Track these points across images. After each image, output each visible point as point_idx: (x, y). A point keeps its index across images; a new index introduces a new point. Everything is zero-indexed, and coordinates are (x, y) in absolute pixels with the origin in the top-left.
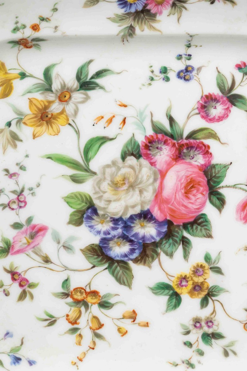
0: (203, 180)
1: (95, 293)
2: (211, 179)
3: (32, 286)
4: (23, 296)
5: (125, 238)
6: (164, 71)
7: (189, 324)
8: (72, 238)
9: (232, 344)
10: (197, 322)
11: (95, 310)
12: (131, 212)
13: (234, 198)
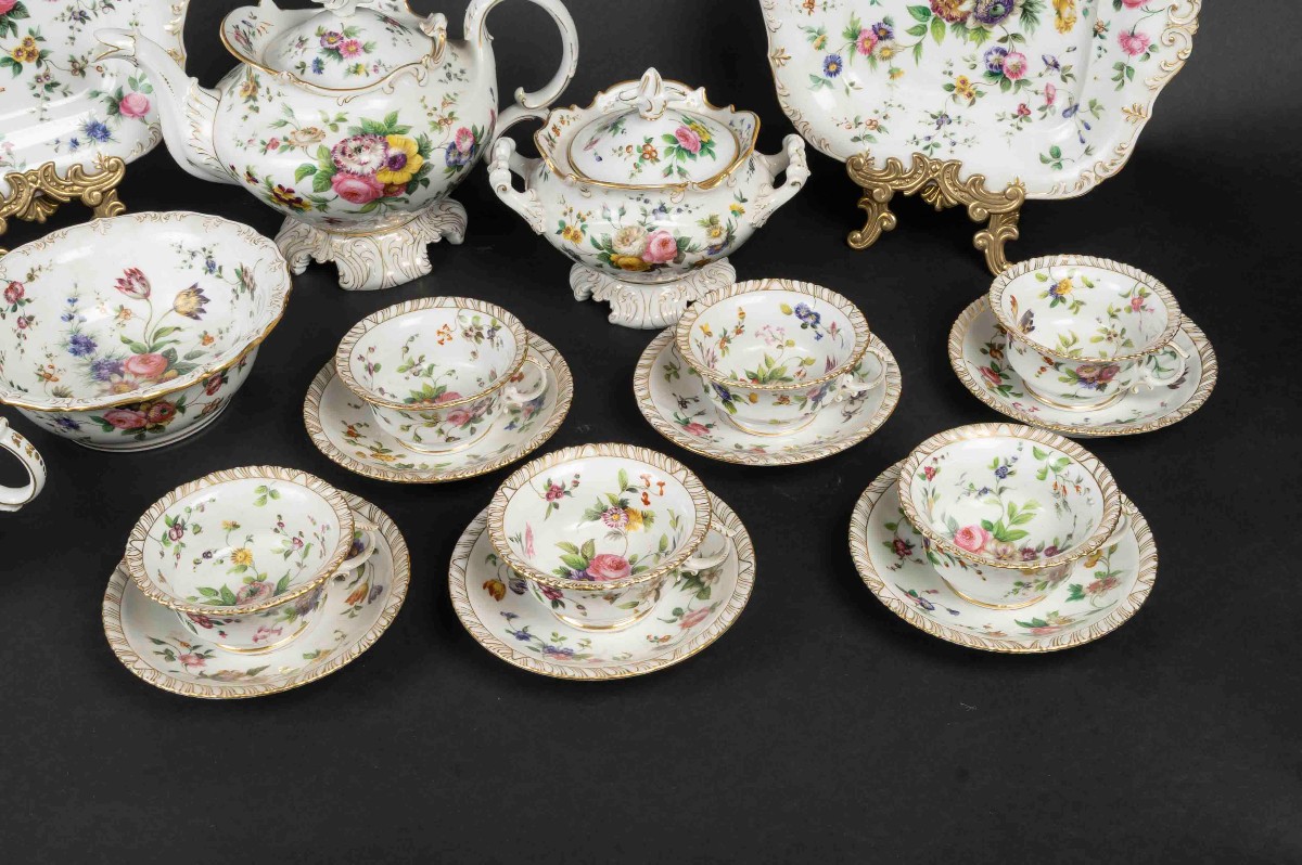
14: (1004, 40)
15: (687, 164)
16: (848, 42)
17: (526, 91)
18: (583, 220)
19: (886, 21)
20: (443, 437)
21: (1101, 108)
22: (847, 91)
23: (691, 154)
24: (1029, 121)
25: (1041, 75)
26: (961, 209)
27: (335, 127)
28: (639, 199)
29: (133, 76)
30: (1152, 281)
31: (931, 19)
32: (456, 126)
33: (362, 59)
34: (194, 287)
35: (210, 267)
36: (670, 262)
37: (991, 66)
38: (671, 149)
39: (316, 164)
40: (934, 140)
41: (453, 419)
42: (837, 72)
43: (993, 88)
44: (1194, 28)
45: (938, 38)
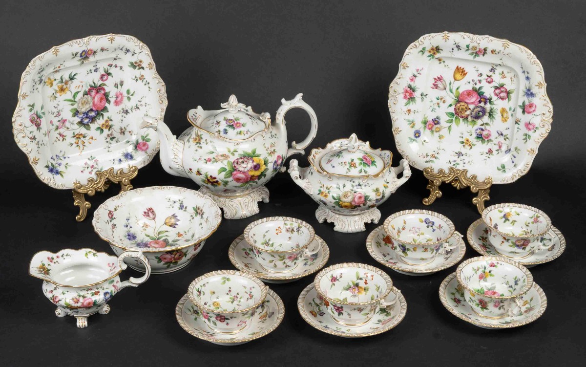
0: (104, 97)
1: (81, 134)
2: (106, 96)
3: (65, 136)
4: (63, 140)
5: (87, 117)
6: (91, 70)
7: (106, 136)
8: (73, 121)
9: (118, 139)
10: (108, 135)
11: (82, 139)
12: (87, 110)
13: (112, 100)
14: (482, 125)
15: (367, 169)
16: (423, 125)
17: (296, 143)
18: (329, 189)
19: (437, 118)
20: (285, 265)
21: (519, 150)
22: (423, 144)
23: (369, 166)
24: (493, 155)
25: (496, 138)
26: (468, 188)
27: (233, 154)
28: (351, 181)
29: (143, 135)
30: (541, 212)
31: (455, 117)
32: (276, 155)
33: (242, 129)
34: (173, 215)
35: (181, 207)
36: (361, 205)
37: (478, 135)
38: (361, 163)
39: (227, 168)
40: (457, 162)
41: (290, 258)
42: (419, 136)
43: (479, 143)
44: (551, 121)
45: (457, 124)
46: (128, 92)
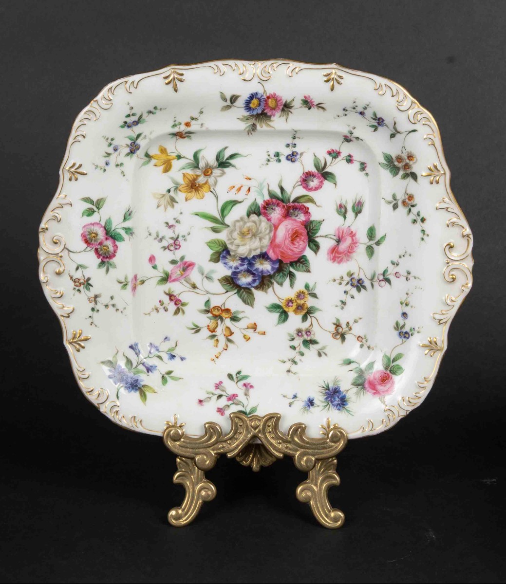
0: (305, 232)
1: (227, 311)
2: (310, 231)
3: (183, 304)
4: (177, 312)
5: (249, 272)
6: (277, 155)
7: (293, 333)
8: (212, 271)
9: (324, 348)
10: (299, 332)
11: (228, 322)
12: (254, 253)
13: (326, 244)
29: (388, 355)
46: (371, 233)
